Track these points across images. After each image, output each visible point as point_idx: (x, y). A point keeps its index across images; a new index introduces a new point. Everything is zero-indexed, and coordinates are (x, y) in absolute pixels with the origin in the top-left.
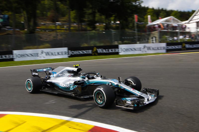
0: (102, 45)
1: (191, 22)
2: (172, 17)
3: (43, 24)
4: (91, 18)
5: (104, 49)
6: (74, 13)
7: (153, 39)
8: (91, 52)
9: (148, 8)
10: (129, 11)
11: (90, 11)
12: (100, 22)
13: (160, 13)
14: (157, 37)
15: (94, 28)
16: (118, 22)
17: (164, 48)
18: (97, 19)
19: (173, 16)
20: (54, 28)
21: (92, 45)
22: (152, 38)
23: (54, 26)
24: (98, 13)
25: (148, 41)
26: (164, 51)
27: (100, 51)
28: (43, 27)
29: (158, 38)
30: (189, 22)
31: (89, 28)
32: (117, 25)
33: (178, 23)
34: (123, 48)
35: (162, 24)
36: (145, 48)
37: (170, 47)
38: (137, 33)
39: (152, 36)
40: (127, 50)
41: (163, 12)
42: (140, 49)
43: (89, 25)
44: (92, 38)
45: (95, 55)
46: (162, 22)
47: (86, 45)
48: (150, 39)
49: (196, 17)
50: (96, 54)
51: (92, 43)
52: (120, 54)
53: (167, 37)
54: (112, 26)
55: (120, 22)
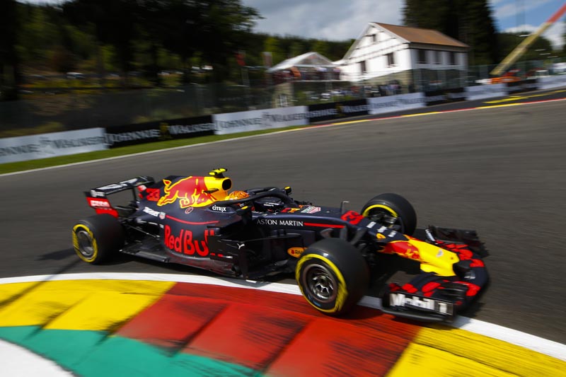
0: (178, 116)
2: (314, 54)
3: (38, 77)
4: (150, 61)
5: (184, 126)
6: (110, 51)
9: (266, 37)
10: (228, 43)
12: (171, 68)
13: (292, 45)
14: (290, 94)
16: (207, 68)
17: (303, 116)
18: (162, 61)
19: (318, 51)
20: (65, 86)
21: (157, 119)
22: (279, 97)
23: (64, 80)
26: (303, 122)
27: (175, 130)
28: (40, 85)
29: (291, 97)
30: (346, 62)
31: (147, 84)
33: (326, 66)
34: (223, 122)
35: (298, 67)
36: (267, 118)
38: (249, 89)
39: (277, 93)
40: (231, 124)
41: (297, 43)
42: (256, 121)
43: (146, 76)
44: (156, 103)
46: (296, 63)
47: (143, 120)
48: (273, 98)
51: (158, 114)
52: (219, 133)
53: (307, 93)
54: (197, 76)
55: (213, 67)
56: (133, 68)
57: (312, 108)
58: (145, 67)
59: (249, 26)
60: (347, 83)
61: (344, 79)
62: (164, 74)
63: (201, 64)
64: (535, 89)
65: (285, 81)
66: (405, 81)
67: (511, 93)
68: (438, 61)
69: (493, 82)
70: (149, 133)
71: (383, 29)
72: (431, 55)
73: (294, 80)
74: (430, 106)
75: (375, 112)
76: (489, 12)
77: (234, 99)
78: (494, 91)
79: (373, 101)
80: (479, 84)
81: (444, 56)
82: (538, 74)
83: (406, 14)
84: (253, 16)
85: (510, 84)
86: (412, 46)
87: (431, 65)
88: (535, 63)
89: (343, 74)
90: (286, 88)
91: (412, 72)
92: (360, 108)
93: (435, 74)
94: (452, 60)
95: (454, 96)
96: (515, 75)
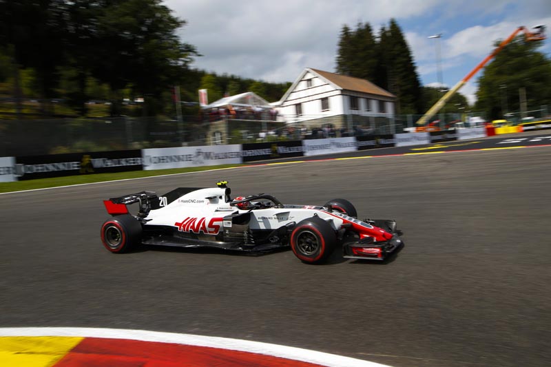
0: (104, 149)
1: (286, 104)
2: (250, 95)
4: (76, 89)
5: (109, 159)
6: (30, 75)
7: (214, 136)
8: (78, 167)
9: (203, 74)
10: (163, 78)
11: (73, 72)
12: (99, 98)
13: (229, 84)
14: (224, 132)
15: (84, 111)
16: (140, 100)
17: (237, 155)
18: (89, 91)
19: (254, 91)
21: (80, 151)
22: (214, 134)
24: (92, 78)
25: (205, 141)
26: (238, 160)
27: (98, 163)
29: (225, 135)
30: (282, 104)
31: (69, 112)
32: (139, 107)
33: (262, 106)
34: (152, 157)
36: (199, 155)
37: (250, 153)
38: (182, 124)
39: (213, 130)
40: (161, 160)
41: (234, 82)
42: (189, 158)
43: (70, 104)
44: (78, 134)
45: (87, 173)
46: (232, 102)
47: (63, 150)
48: (208, 136)
49: (293, 96)
50: (89, 170)
51: (79, 146)
52: (147, 168)
53: (243, 131)
54: (127, 107)
55: (145, 100)
56: (57, 96)
57: (246, 147)
58: (69, 95)
59: (186, 62)
60: (283, 124)
61: (280, 120)
62: (90, 103)
63: (133, 96)
64: (455, 139)
65: (220, 119)
66: (338, 125)
67: (434, 142)
68: (368, 108)
69: (418, 131)
70: (69, 165)
71: (317, 75)
72: (362, 102)
73: (229, 118)
74: (362, 150)
75: (308, 154)
76: (414, 68)
77: (166, 133)
78: (419, 139)
79: (307, 142)
80: (407, 132)
81: (374, 104)
82: (458, 126)
83: (339, 63)
84: (191, 53)
85: (432, 134)
86: (344, 92)
87: (363, 112)
88: (455, 115)
89: (280, 116)
90: (221, 125)
91: (344, 117)
92: (294, 150)
93: (367, 121)
94: (382, 108)
95: (382, 141)
96: (437, 125)
